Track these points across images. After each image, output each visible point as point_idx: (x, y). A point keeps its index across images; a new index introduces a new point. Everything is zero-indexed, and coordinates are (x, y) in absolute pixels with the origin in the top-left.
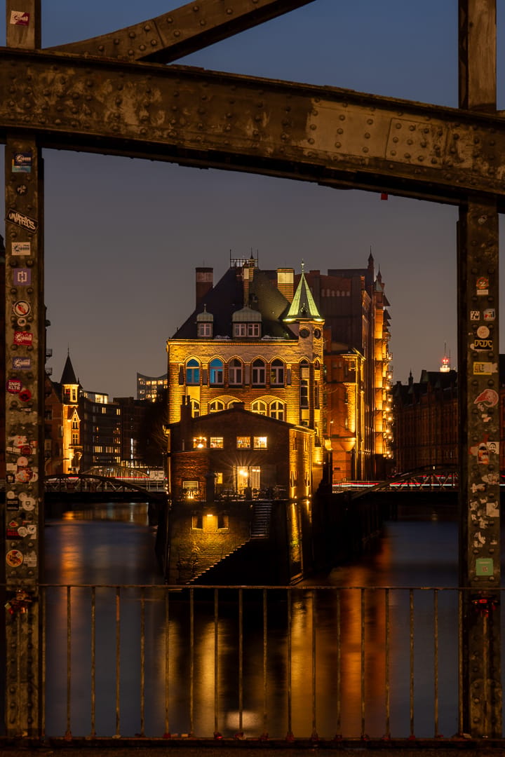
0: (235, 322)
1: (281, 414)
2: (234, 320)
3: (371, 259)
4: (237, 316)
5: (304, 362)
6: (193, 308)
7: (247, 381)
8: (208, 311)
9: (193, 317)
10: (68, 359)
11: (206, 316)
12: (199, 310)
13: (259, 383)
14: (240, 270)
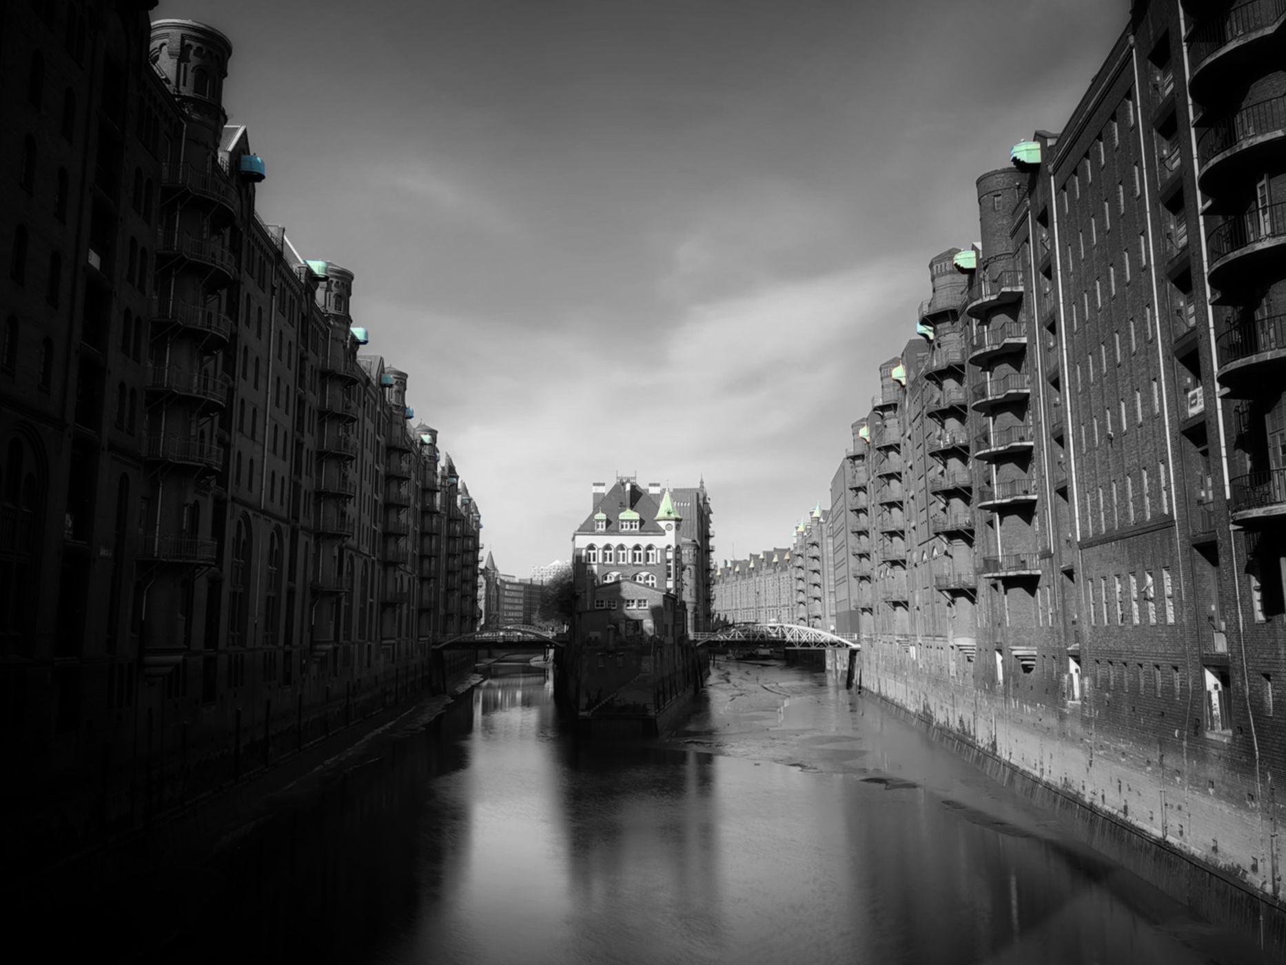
0: (623, 521)
1: (653, 584)
2: (620, 518)
3: (702, 482)
4: (623, 516)
5: (669, 547)
6: (591, 511)
7: (630, 561)
8: (602, 512)
9: (592, 516)
10: (490, 553)
11: (601, 516)
12: (596, 511)
13: (637, 562)
14: (623, 484)
